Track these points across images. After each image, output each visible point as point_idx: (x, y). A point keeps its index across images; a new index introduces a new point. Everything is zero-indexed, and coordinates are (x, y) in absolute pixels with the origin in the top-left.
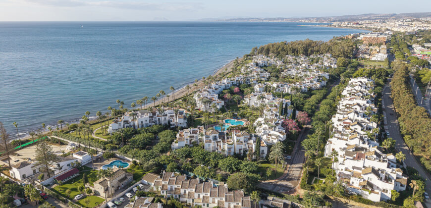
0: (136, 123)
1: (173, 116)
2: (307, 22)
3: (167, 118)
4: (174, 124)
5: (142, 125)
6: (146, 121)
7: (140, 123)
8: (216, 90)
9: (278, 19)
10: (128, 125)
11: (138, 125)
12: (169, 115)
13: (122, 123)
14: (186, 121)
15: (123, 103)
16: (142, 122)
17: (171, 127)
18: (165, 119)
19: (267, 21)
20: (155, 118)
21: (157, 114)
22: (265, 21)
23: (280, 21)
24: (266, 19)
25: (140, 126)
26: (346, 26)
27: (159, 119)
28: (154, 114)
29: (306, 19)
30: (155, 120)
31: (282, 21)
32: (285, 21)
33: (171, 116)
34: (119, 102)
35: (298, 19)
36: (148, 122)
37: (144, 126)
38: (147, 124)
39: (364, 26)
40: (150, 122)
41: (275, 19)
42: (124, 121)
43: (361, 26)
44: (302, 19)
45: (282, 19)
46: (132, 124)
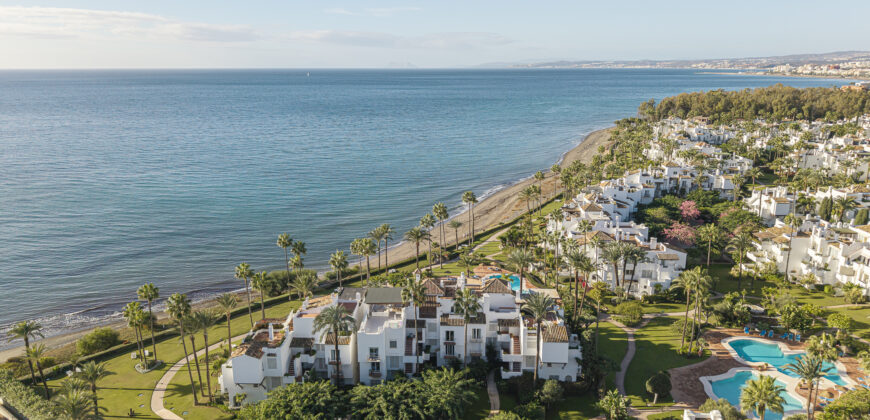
0: (347, 352)
1: (515, 323)
2: (708, 67)
3: (486, 331)
4: (517, 365)
5: (376, 366)
6: (393, 344)
7: (365, 357)
8: (619, 206)
9: (644, 63)
10: (311, 360)
11: (357, 366)
12: (491, 316)
13: (284, 352)
14: (577, 353)
15: (301, 249)
16: (374, 352)
17: (505, 375)
18: (477, 333)
19: (620, 67)
20: (433, 328)
21: (439, 312)
22: (615, 67)
23: (648, 67)
24: (617, 63)
25: (365, 369)
26: (811, 74)
27: (450, 335)
28: (428, 311)
29: (706, 61)
30: (432, 336)
31: (653, 67)
32: (658, 67)
33: (501, 322)
34: (288, 243)
35: (689, 63)
36: (400, 350)
37: (383, 369)
38: (393, 359)
39: (857, 73)
40: (408, 353)
41: (636, 63)
42: (297, 342)
43: (850, 72)
44: (697, 62)
45: (653, 63)
46: (328, 355)
